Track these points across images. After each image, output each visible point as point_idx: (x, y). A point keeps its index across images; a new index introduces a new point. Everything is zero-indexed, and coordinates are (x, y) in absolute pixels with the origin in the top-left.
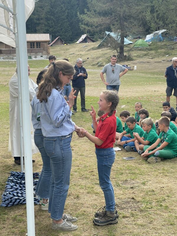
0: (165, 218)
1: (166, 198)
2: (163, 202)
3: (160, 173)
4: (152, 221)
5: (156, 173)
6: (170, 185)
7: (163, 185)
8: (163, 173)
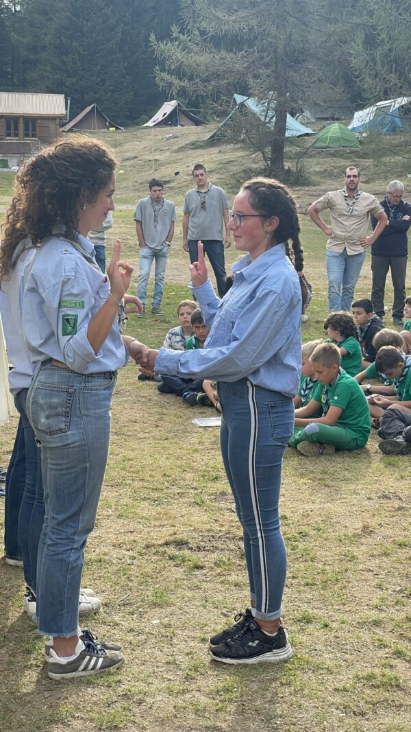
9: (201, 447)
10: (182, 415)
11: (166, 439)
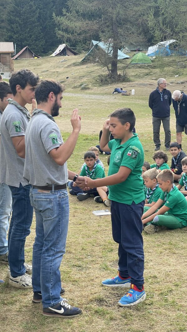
0: (172, 320)
1: (174, 288)
2: (169, 294)
3: (166, 249)
4: (153, 325)
5: (160, 249)
6: (179, 267)
7: (170, 268)
8: (170, 249)
9: (100, 229)
10: (87, 208)
11: (80, 224)
